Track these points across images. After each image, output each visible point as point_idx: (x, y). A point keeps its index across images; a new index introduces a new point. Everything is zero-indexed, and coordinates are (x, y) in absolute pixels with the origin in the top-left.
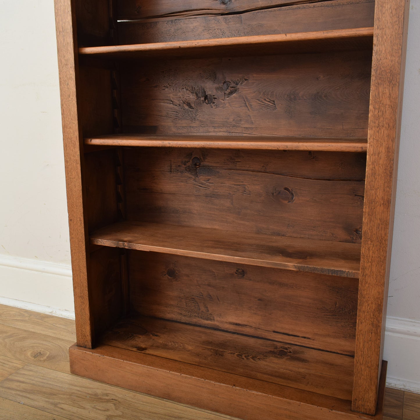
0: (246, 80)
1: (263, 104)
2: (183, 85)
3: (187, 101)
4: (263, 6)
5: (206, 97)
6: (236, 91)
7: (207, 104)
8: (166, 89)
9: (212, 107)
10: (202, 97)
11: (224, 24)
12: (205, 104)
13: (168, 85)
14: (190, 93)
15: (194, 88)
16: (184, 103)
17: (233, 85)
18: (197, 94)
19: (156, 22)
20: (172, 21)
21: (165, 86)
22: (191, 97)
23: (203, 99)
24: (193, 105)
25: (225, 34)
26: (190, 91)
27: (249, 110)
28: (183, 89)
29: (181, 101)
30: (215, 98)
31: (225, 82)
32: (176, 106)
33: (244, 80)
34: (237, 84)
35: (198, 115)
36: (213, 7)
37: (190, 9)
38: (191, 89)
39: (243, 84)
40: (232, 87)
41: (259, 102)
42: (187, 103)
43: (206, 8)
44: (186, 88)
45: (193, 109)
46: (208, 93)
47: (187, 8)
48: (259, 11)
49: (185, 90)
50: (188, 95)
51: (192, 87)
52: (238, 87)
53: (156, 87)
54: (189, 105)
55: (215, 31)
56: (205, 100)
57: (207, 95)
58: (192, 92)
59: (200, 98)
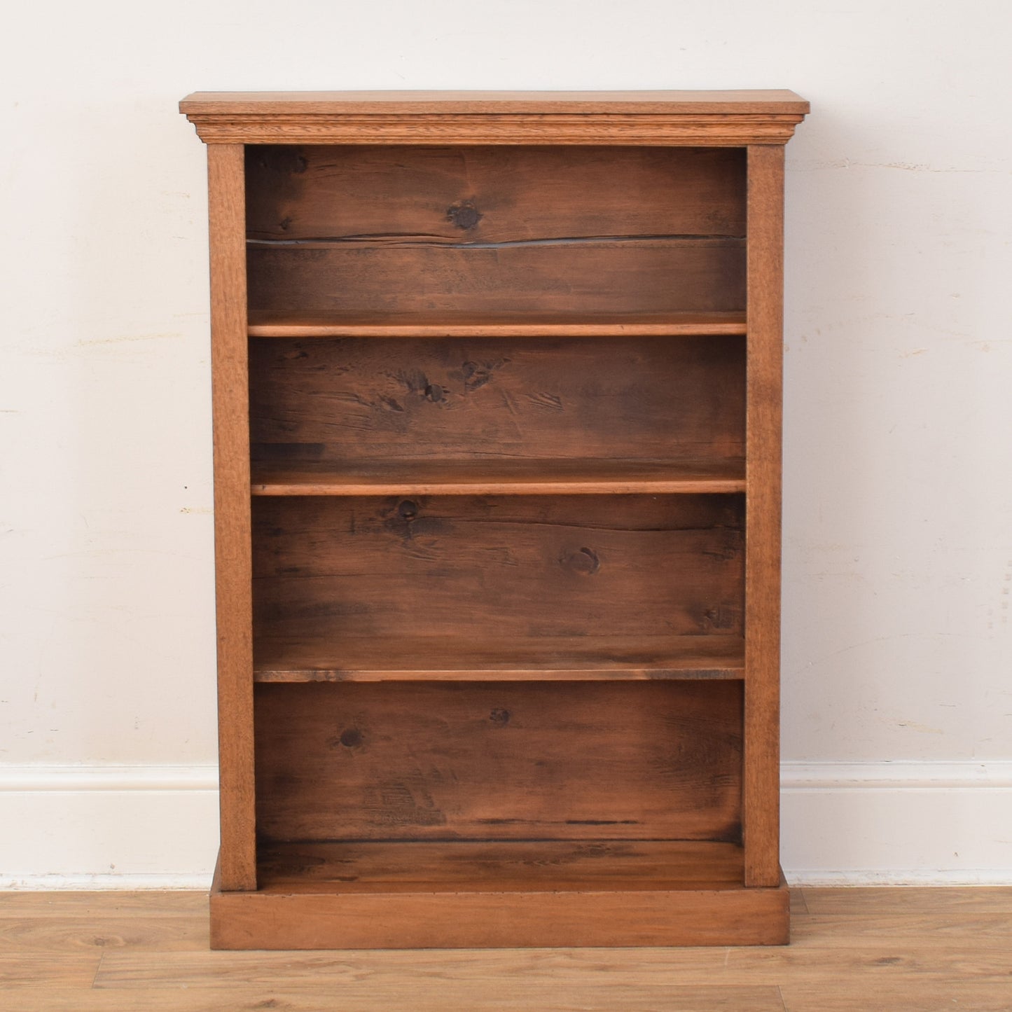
0: (506, 360)
1: (538, 402)
2: (380, 367)
3: (389, 396)
5: (428, 390)
6: (487, 379)
7: (430, 401)
8: (344, 374)
9: (441, 408)
10: (421, 389)
11: (464, 262)
12: (426, 401)
13: (349, 367)
14: (397, 383)
15: (404, 372)
16: (383, 400)
17: (480, 368)
18: (409, 384)
19: (321, 250)
20: (358, 250)
21: (341, 369)
22: (398, 387)
23: (422, 392)
24: (401, 404)
25: (465, 279)
26: (394, 377)
27: (512, 412)
28: (381, 373)
29: (377, 397)
30: (446, 392)
31: (466, 364)
32: (366, 405)
33: (503, 361)
34: (489, 367)
35: (411, 421)
36: (443, 233)
37: (398, 232)
38: (398, 374)
39: (502, 367)
40: (481, 373)
41: (532, 400)
42: (389, 399)
43: (427, 232)
44: (386, 372)
45: (401, 410)
46: (433, 381)
47: (390, 231)
49: (384, 376)
50: (392, 386)
51: (400, 371)
52: (491, 373)
53: (322, 368)
54: (392, 403)
55: (446, 274)
56: (427, 394)
57: (430, 386)
58: (399, 380)
59: (417, 390)
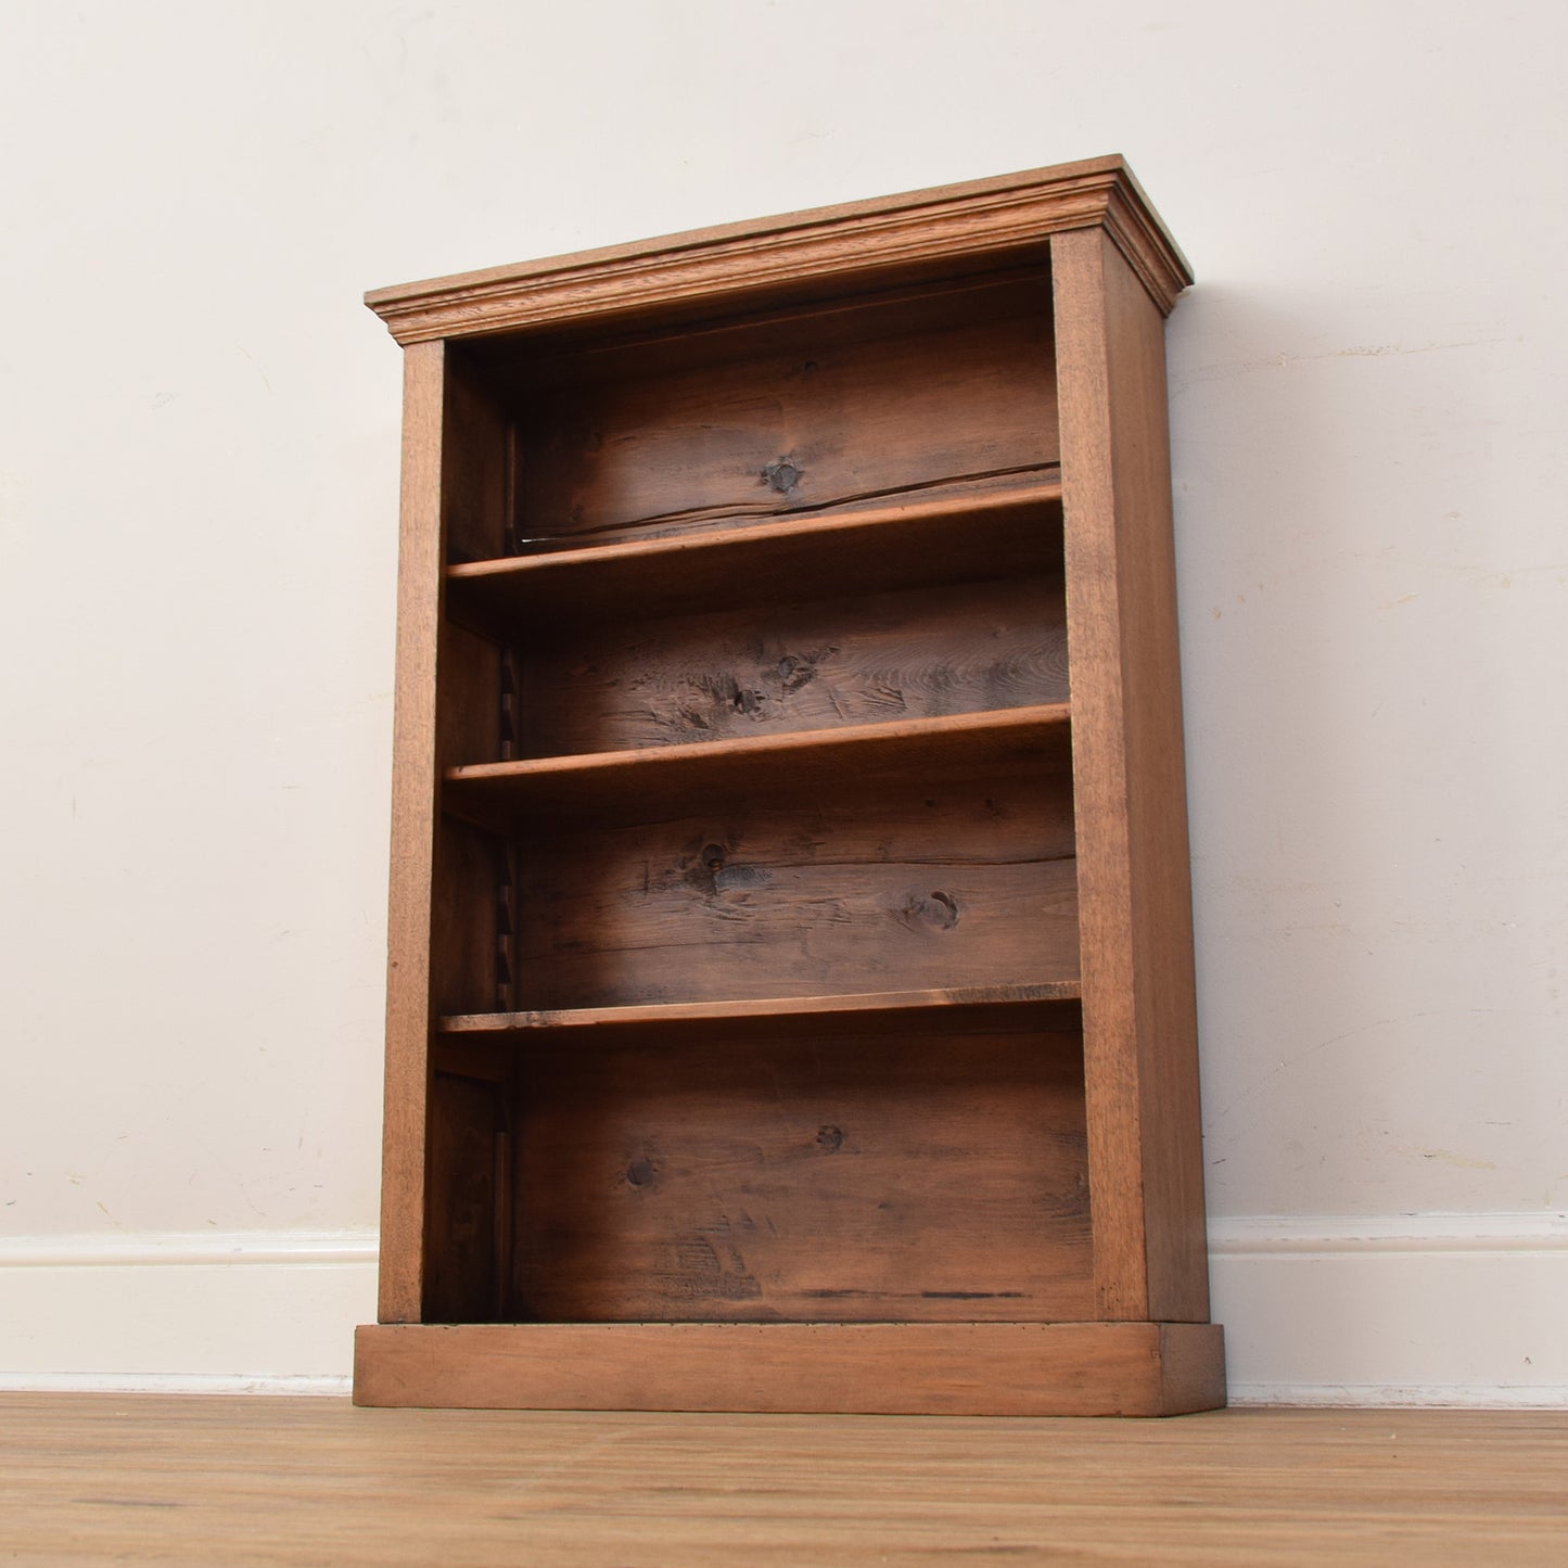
0: (833, 650)
1: (873, 700)
2: (681, 676)
3: (690, 711)
4: (867, 491)
5: (738, 698)
6: (810, 676)
7: (740, 712)
8: (640, 688)
9: (753, 719)
10: (729, 698)
12: (735, 713)
13: (644, 678)
14: (699, 692)
15: (710, 679)
16: (684, 716)
17: (803, 664)
18: (716, 694)
19: (620, 538)
20: (657, 534)
21: (636, 682)
22: (702, 699)
23: (731, 702)
24: (706, 719)
26: (698, 687)
27: (841, 717)
28: (682, 682)
29: (678, 713)
30: (760, 698)
31: (784, 660)
32: (664, 724)
33: (829, 652)
34: (813, 662)
36: (756, 499)
37: (703, 505)
38: (702, 682)
39: (827, 660)
40: (803, 669)
41: (866, 698)
42: (692, 714)
43: (737, 502)
44: (689, 681)
45: (707, 727)
46: (745, 686)
47: (695, 505)
48: (860, 501)
49: (686, 685)
50: (695, 697)
51: (705, 678)
52: (815, 668)
53: (613, 684)
54: (696, 719)
56: (736, 704)
57: (741, 692)
58: (703, 690)
59: (724, 699)
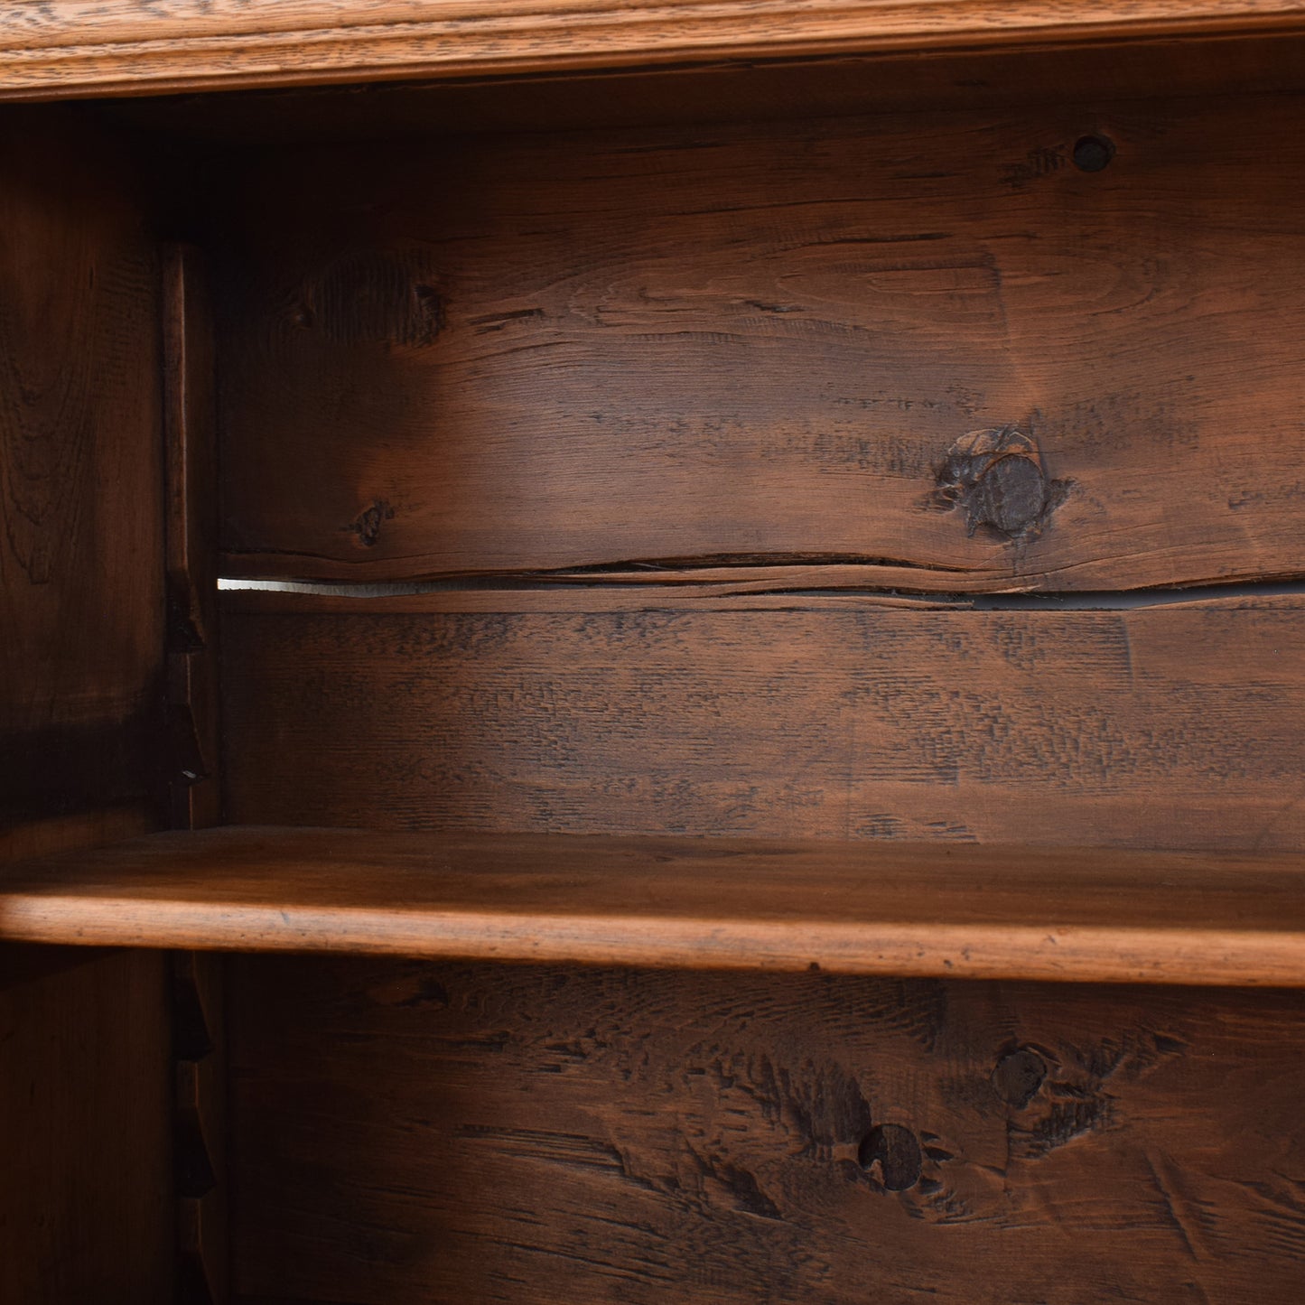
0: (1163, 1044)
1: (1290, 1212)
2: (696, 1049)
3: (727, 1159)
4: (1273, 567)
5: (869, 1143)
6: (1091, 1112)
7: (876, 1185)
8: (572, 1070)
9: (916, 1214)
10: (843, 1139)
11: (1000, 662)
12: (861, 1186)
13: (587, 1044)
14: (755, 1109)
15: (784, 1073)
16: (710, 1171)
17: (1064, 1070)
18: (801, 1118)
19: (504, 616)
20: (619, 617)
21: (562, 1048)
22: (760, 1129)
23: (845, 1150)
24: (773, 1191)
25: (1005, 729)
26: (749, 1091)
27: (1188, 1249)
28: (701, 1071)
29: (687, 1158)
30: (935, 1154)
31: (1008, 1050)
32: (649, 1185)
33: (1152, 1046)
34: (1098, 1068)
35: (810, 1257)
36: (920, 551)
37: (753, 547)
38: (760, 1079)
39: (1146, 1071)
40: (1067, 1088)
41: (1268, 1203)
42: (730, 1169)
43: (865, 551)
44: (719, 1067)
45: (775, 1213)
46: (888, 1112)
47: (734, 546)
48: (1249, 598)
49: (710, 1081)
50: (740, 1120)
51: (767, 1066)
52: (1108, 1090)
53: (496, 1044)
54: (741, 1183)
55: (933, 706)
56: (864, 1158)
57: (878, 1129)
58: (763, 1101)
59: (830, 1143)
